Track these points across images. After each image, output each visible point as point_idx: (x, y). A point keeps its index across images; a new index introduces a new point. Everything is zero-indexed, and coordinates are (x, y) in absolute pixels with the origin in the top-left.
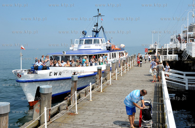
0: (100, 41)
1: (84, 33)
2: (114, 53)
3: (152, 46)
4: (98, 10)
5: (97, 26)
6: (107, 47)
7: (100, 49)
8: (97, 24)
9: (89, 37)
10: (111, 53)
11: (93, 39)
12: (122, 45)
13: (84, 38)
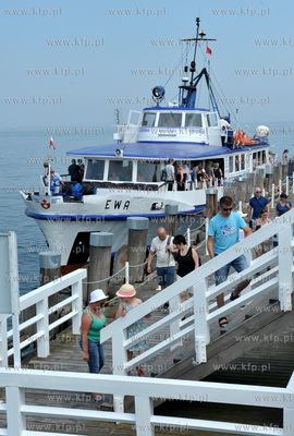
0: (204, 120)
2: (240, 154)
4: (198, 20)
5: (193, 71)
6: (223, 138)
7: (203, 144)
8: (193, 64)
9: (171, 105)
10: (234, 155)
11: (184, 113)
12: (263, 129)
13: (158, 108)
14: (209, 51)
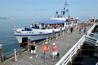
1: (57, 13)
2: (70, 22)
3: (93, 18)
4: (66, 2)
9: (59, 14)
11: (60, 16)
12: (77, 18)
13: (57, 15)
14: (67, 6)
